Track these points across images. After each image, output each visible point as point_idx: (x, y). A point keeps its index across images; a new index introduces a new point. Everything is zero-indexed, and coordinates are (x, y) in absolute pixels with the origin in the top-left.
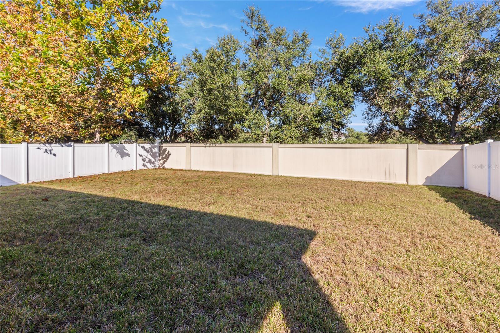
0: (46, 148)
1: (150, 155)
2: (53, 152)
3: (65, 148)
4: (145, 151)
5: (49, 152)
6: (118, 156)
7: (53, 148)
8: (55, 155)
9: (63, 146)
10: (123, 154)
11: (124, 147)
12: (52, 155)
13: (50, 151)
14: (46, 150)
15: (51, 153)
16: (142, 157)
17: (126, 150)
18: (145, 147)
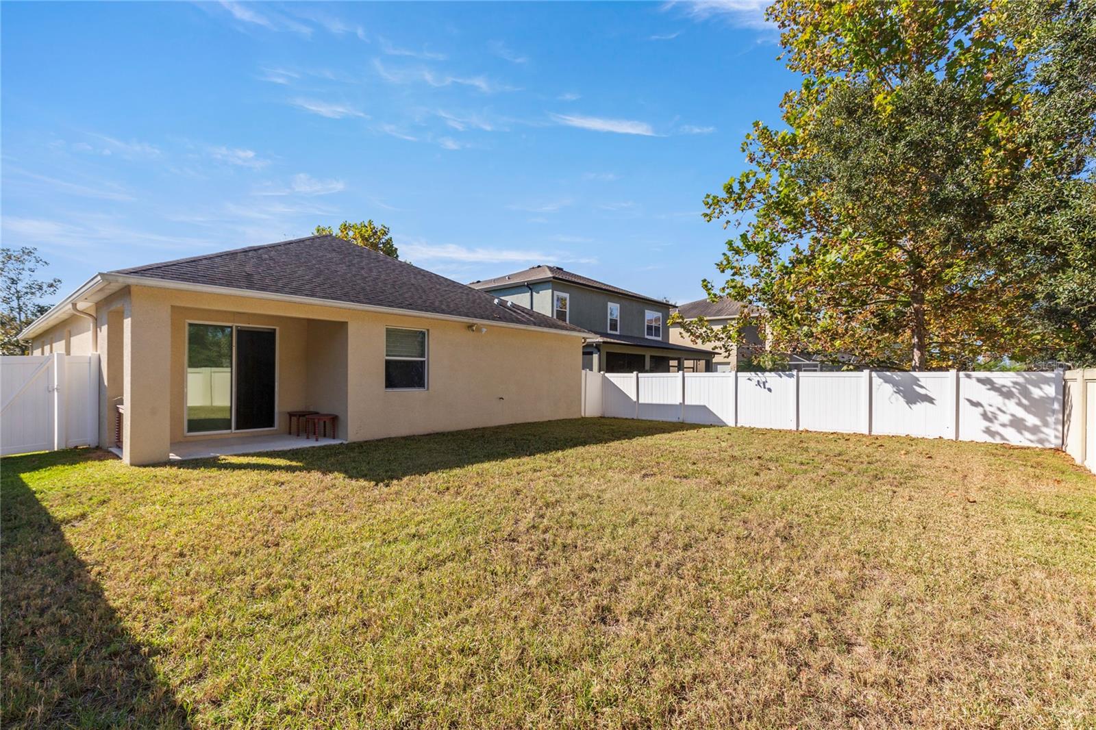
0: (758, 379)
1: (1020, 404)
2: (767, 385)
3: (785, 378)
4: (993, 393)
5: (762, 385)
6: (897, 399)
7: (768, 379)
8: (770, 390)
9: (781, 377)
10: (913, 397)
11: (916, 381)
12: (766, 390)
13: (764, 383)
14: (758, 381)
15: (765, 388)
16: (980, 410)
17: (922, 387)
18: (995, 380)
